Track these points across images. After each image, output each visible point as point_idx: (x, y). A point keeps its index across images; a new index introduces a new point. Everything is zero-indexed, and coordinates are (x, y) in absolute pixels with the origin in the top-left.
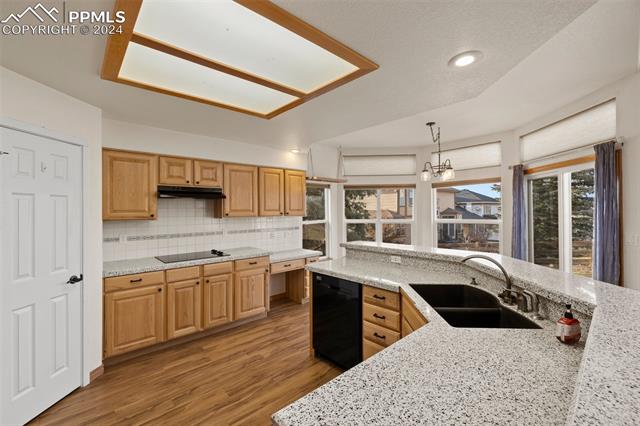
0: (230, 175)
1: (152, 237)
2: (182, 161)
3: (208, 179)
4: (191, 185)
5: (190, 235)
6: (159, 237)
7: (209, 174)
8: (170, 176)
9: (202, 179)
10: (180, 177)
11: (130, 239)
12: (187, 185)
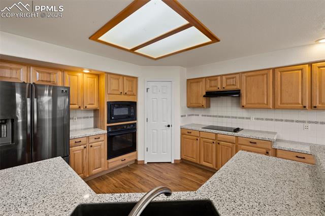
0: (246, 80)
1: (211, 116)
2: (216, 78)
3: (230, 85)
4: (221, 89)
5: (229, 117)
6: (213, 116)
7: (231, 81)
8: (211, 87)
9: (227, 85)
10: (215, 86)
11: (202, 116)
12: (218, 90)
